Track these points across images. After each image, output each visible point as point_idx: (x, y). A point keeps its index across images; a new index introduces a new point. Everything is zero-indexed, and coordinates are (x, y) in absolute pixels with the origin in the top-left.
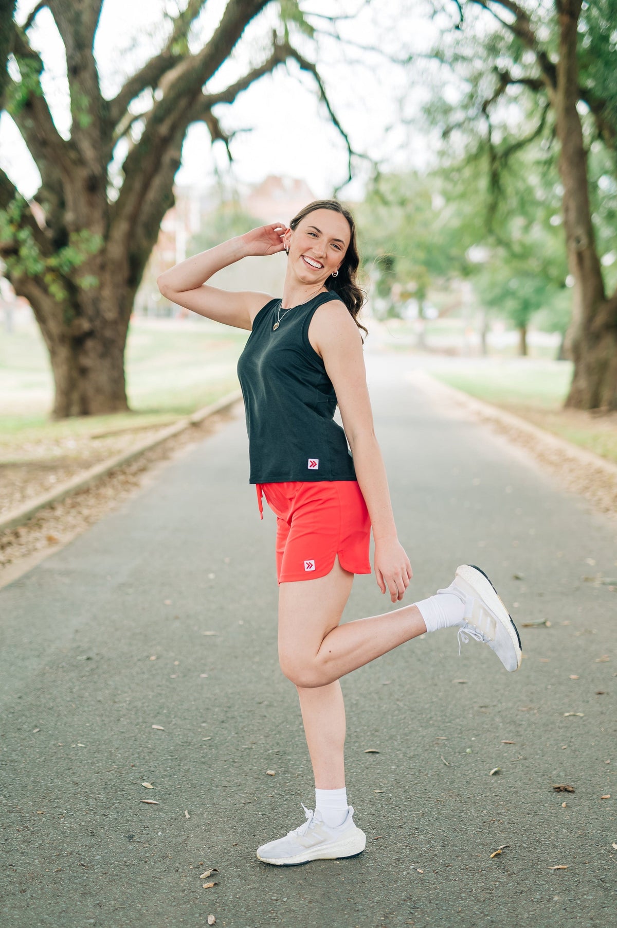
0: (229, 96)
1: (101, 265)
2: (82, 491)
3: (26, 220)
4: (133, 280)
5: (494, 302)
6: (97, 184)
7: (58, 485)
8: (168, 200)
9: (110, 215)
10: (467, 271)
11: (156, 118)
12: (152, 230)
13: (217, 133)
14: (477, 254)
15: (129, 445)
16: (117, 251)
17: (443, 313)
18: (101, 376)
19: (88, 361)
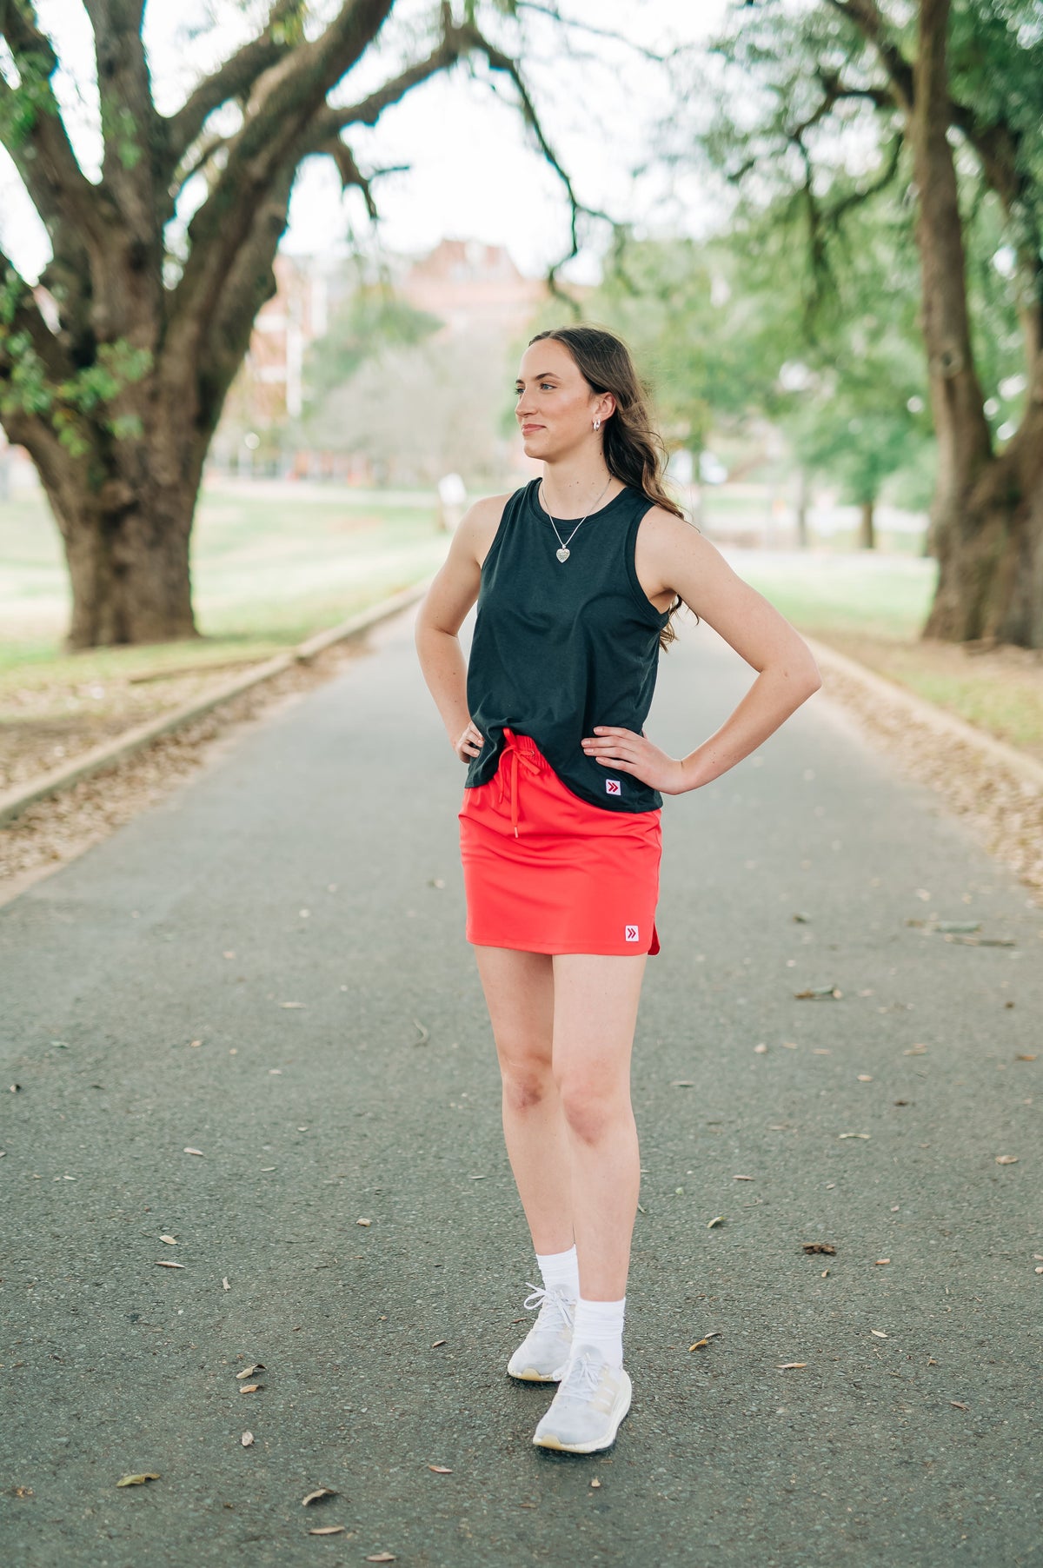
0: (369, 112)
1: (151, 394)
2: (106, 771)
3: (25, 316)
4: (205, 418)
5: (818, 460)
6: (145, 258)
7: (67, 763)
8: (264, 287)
9: (167, 309)
10: (777, 406)
11: (245, 149)
12: (237, 334)
13: (350, 175)
14: (793, 377)
15: (189, 695)
16: (177, 369)
17: (736, 474)
18: (149, 579)
19: (126, 554)
